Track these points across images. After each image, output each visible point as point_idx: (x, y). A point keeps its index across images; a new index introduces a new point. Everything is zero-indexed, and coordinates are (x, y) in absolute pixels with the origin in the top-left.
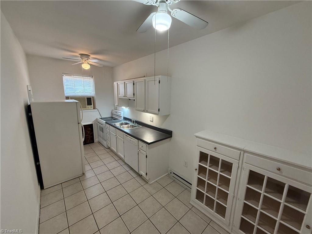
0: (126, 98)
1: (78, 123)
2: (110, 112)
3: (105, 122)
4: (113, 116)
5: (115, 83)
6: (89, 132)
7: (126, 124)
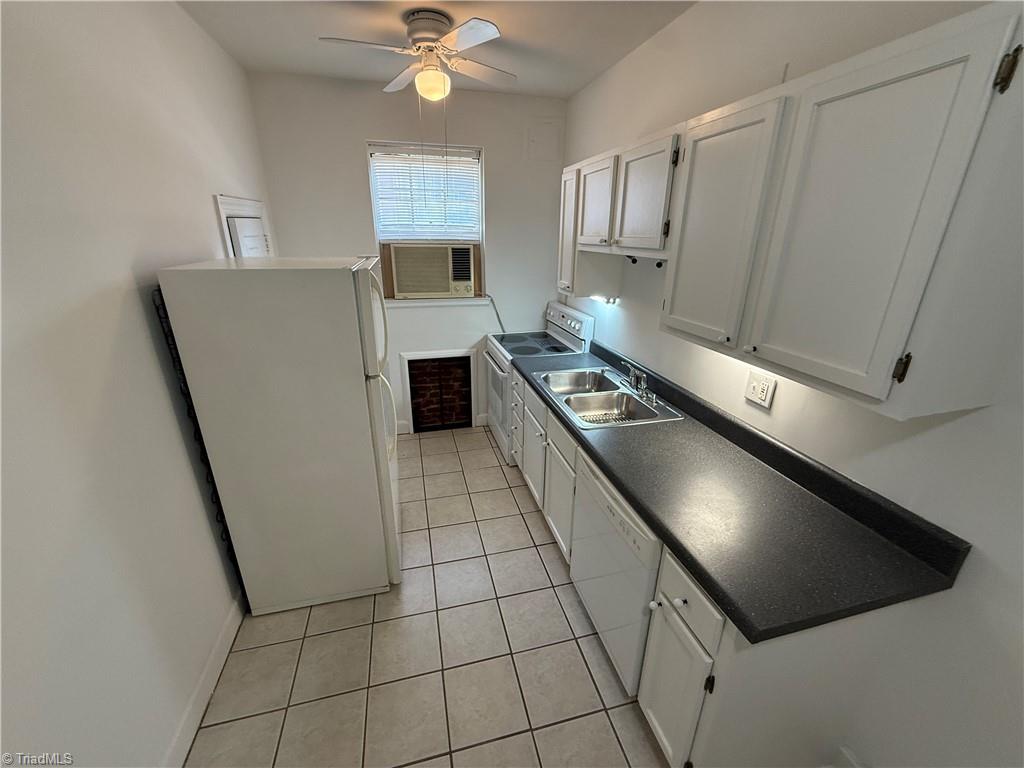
0: (615, 250)
1: (367, 377)
2: (541, 313)
3: (510, 358)
4: (548, 332)
5: (569, 176)
6: (456, 384)
7: (601, 384)
